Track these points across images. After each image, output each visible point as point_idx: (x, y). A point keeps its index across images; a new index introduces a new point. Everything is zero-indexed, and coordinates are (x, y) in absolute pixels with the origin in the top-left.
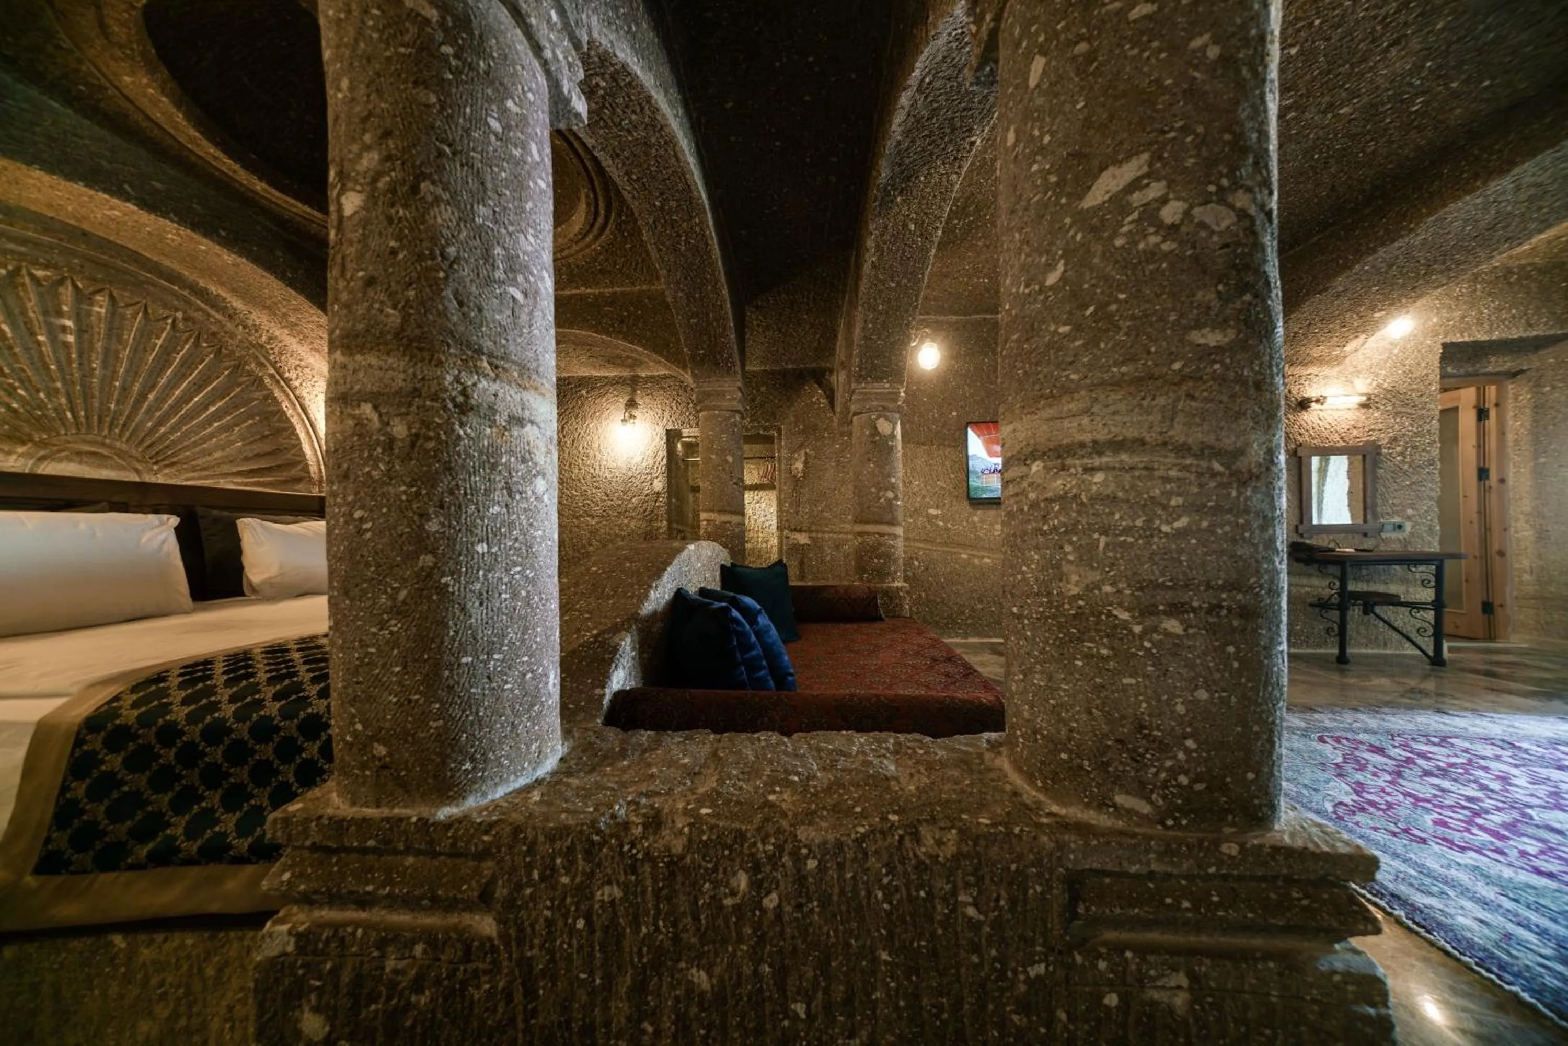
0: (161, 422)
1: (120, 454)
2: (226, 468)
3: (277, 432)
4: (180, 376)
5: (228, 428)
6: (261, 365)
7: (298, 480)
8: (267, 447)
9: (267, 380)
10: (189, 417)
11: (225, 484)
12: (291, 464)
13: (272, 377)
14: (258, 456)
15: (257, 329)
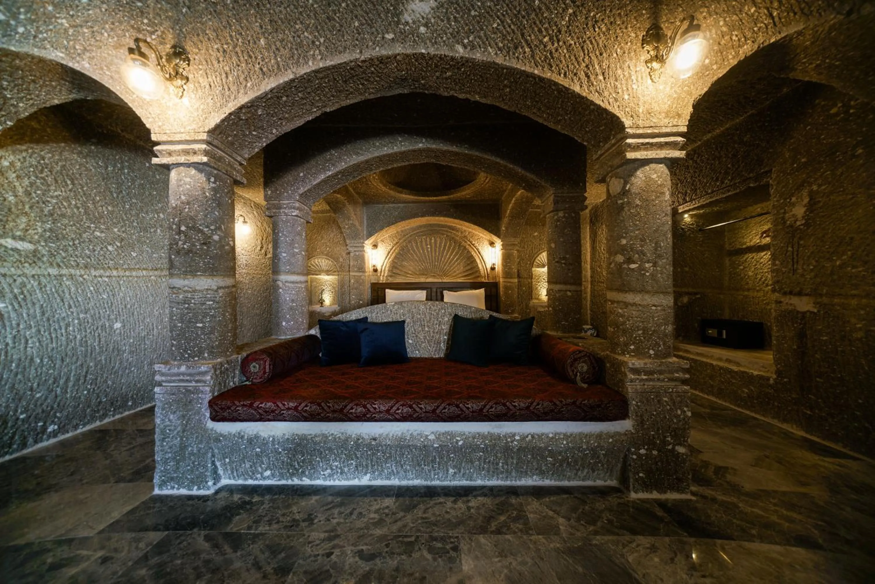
0: (445, 265)
1: (438, 275)
2: (460, 275)
3: (472, 262)
4: (448, 251)
5: (459, 264)
6: (466, 242)
7: (478, 277)
8: (469, 267)
9: (467, 246)
10: (451, 262)
11: (459, 280)
12: (477, 272)
13: (469, 245)
14: (467, 271)
15: (465, 231)
